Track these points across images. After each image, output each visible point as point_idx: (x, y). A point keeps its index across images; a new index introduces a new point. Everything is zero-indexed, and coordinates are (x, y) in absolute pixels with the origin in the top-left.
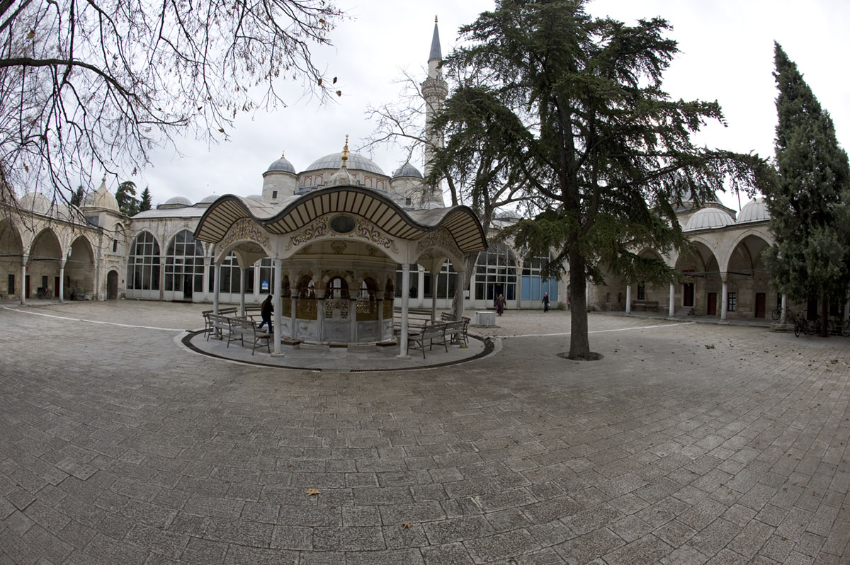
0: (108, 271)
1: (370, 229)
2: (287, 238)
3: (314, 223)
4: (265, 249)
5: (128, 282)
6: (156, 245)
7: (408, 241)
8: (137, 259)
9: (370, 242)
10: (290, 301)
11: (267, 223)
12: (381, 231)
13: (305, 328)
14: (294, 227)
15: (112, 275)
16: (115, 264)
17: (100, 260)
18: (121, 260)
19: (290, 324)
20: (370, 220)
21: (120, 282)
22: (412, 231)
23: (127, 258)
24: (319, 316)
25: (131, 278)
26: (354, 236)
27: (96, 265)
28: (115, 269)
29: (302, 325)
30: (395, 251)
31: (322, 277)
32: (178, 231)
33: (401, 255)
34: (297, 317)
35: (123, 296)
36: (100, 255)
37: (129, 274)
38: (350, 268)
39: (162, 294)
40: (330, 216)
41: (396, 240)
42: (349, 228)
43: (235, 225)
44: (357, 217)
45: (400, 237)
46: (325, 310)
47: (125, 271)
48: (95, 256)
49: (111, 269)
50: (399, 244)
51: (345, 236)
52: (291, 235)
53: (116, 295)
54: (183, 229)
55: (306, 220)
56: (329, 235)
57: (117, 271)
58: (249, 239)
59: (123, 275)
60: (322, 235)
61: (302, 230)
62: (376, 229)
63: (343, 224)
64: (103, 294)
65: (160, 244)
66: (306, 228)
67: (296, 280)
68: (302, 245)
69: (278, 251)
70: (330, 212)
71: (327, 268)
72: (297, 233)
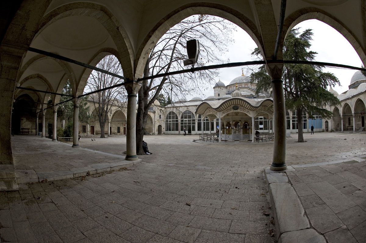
0: (158, 125)
1: (243, 108)
2: (222, 112)
3: (228, 108)
4: (216, 115)
5: (166, 129)
6: (176, 116)
7: (252, 111)
8: (169, 121)
9: (243, 112)
10: (224, 130)
11: (216, 109)
12: (245, 109)
13: (228, 137)
14: (223, 110)
15: (160, 126)
16: (160, 123)
17: (155, 122)
18: (163, 121)
19: (224, 136)
20: (242, 106)
21: (162, 128)
22: (253, 108)
23: (165, 120)
24: (232, 133)
25: (167, 127)
26: (239, 111)
27: (154, 123)
28: (160, 124)
29: (228, 136)
30: (250, 114)
31: (233, 122)
32: (185, 111)
33: (251, 115)
34: (226, 134)
35: (164, 133)
36: (155, 120)
37: (166, 126)
38: (240, 119)
39: (179, 132)
40: (232, 106)
41: (250, 111)
42: (237, 109)
43: (207, 109)
44: (239, 105)
45: (250, 110)
46: (234, 131)
47: (165, 125)
48: (153, 120)
49: (159, 124)
50: (251, 112)
51: (236, 111)
52: (223, 111)
53: (161, 133)
54: (186, 110)
55: (226, 107)
56: (232, 111)
57: (162, 125)
58: (212, 113)
59: (164, 126)
60: (231, 111)
61: (225, 110)
62: (244, 108)
63: (236, 108)
64: (156, 133)
65: (178, 115)
66: (226, 109)
67: (226, 123)
68: (226, 114)
69: (220, 116)
70: (232, 105)
71: (234, 119)
72: (224, 111)
